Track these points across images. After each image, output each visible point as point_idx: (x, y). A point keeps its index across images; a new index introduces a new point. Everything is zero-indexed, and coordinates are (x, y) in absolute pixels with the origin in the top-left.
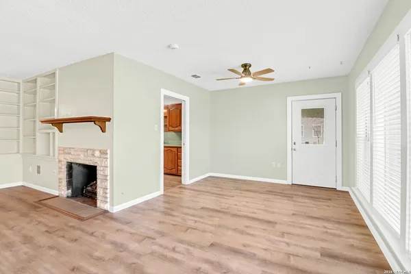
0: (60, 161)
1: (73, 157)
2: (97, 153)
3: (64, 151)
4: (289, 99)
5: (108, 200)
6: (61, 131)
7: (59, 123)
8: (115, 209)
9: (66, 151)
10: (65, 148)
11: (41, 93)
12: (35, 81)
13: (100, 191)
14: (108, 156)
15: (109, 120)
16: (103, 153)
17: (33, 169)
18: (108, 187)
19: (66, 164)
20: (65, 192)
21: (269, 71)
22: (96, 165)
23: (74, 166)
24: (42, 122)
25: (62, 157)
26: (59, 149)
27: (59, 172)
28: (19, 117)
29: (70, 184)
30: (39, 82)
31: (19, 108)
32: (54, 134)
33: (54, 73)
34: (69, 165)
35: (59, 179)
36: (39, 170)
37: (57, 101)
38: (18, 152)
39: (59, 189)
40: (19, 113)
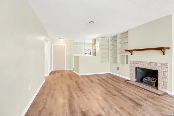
0: (131, 66)
1: (140, 65)
3: (134, 62)
5: (168, 88)
6: (132, 54)
7: (131, 51)
11: (119, 40)
14: (168, 66)
15: (169, 48)
16: (164, 65)
17: (115, 68)
18: (168, 82)
19: (135, 68)
22: (157, 70)
23: (138, 69)
24: (126, 51)
25: (133, 65)
26: (131, 61)
27: (131, 71)
28: (109, 50)
29: (136, 76)
30: (118, 36)
31: (109, 46)
32: (127, 56)
33: (127, 32)
34: (136, 68)
35: (131, 73)
36: (118, 69)
37: (129, 43)
38: (109, 62)
39: (130, 77)
40: (109, 48)
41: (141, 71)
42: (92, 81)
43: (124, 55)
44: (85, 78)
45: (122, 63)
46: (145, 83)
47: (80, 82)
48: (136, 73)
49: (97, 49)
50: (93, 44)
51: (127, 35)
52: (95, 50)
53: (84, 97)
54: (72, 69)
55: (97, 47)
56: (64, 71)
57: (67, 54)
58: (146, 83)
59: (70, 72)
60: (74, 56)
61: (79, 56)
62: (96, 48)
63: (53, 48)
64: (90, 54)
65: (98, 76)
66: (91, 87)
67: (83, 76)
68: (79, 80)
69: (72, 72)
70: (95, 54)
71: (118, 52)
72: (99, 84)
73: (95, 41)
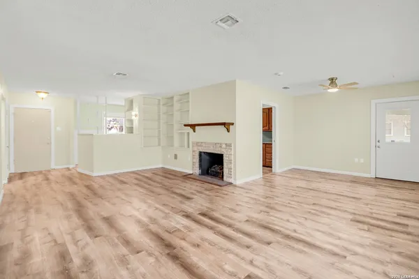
0: (194, 151)
2: (224, 146)
3: (197, 144)
4: (373, 102)
5: (232, 176)
6: (194, 132)
7: (193, 126)
8: (238, 182)
9: (199, 144)
10: (197, 143)
11: (177, 106)
12: (172, 98)
13: (226, 171)
14: (232, 148)
15: (233, 124)
16: (228, 145)
17: (170, 156)
18: (232, 168)
19: (198, 153)
20: (197, 171)
21: (355, 83)
22: (222, 153)
23: (202, 154)
24: (185, 125)
25: (196, 149)
26: (193, 143)
27: (193, 158)
28: (159, 122)
29: (201, 166)
30: (175, 99)
31: (159, 116)
32: (188, 133)
33: (188, 94)
34: (200, 153)
35: (193, 163)
36: (176, 157)
37: (190, 111)
38: (159, 145)
39: (193, 169)
40: (159, 119)
41: (207, 158)
42: (123, 182)
43: (184, 133)
44: (107, 178)
45: (182, 146)
46: (211, 175)
47: (96, 186)
48: (200, 160)
49: (136, 120)
50: (127, 108)
51: (188, 98)
52: (131, 121)
53: (107, 203)
54: (71, 167)
55: (136, 116)
56: (49, 171)
57: (58, 129)
58: (214, 175)
59: (67, 173)
60: (79, 135)
61: (92, 135)
62: (134, 118)
63: (14, 114)
64: (121, 129)
65: (136, 173)
66: (119, 190)
67: (102, 177)
68: (93, 184)
69: (73, 171)
70: (131, 130)
71: (176, 127)
72: (137, 184)
73: (131, 103)
